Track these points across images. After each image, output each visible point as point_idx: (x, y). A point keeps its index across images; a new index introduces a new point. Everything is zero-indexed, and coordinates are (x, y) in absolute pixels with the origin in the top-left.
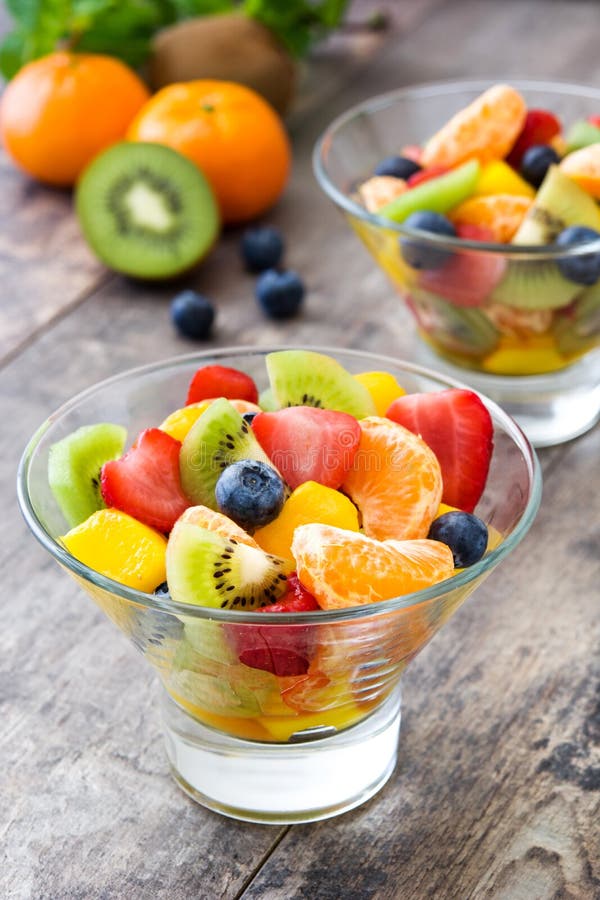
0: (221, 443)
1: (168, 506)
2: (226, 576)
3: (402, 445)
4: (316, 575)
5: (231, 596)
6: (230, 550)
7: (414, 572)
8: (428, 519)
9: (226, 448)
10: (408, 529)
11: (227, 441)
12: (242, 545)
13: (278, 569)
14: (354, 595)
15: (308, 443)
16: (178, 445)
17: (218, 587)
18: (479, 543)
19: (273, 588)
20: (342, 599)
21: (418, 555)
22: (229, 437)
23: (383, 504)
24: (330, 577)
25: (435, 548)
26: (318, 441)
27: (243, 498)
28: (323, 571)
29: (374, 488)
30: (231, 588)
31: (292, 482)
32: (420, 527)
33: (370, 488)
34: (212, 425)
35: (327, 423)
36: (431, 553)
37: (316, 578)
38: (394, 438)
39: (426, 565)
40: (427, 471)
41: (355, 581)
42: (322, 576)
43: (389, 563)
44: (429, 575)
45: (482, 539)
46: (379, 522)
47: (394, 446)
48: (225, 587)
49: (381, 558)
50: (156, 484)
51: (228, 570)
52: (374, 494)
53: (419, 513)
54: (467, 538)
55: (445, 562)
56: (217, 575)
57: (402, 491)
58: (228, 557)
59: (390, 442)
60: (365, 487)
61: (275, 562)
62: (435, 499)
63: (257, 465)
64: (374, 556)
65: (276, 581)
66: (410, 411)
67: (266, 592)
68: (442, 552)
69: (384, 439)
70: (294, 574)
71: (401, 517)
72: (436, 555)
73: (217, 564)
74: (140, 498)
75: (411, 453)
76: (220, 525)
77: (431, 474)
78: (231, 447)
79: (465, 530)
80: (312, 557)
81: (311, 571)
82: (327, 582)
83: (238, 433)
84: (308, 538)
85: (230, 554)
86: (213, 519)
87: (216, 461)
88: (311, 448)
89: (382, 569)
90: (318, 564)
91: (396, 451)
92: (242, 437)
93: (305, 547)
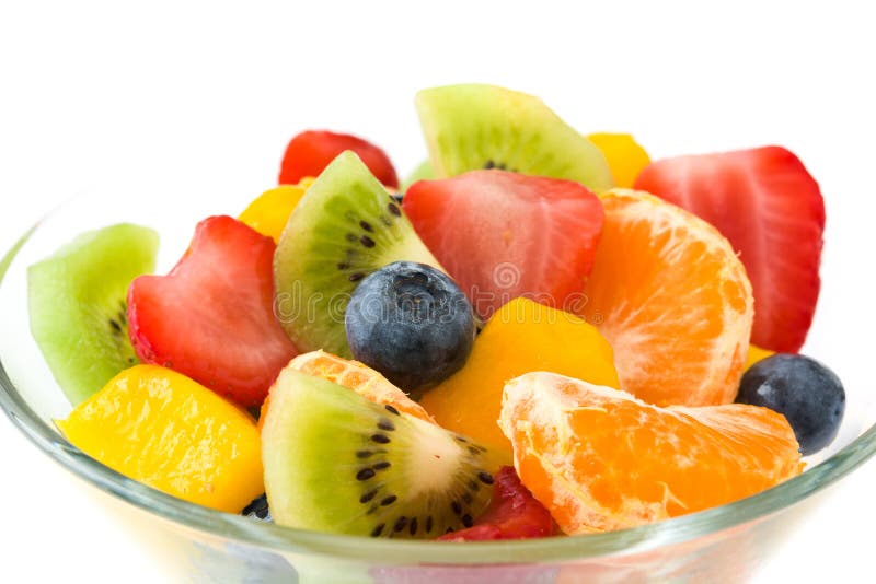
0: (351, 237)
2: (382, 477)
3: (681, 233)
4: (558, 466)
5: (389, 515)
6: (387, 426)
8: (739, 367)
9: (361, 248)
10: (706, 385)
11: (360, 233)
12: (409, 417)
13: (478, 461)
15: (507, 233)
16: (270, 245)
17: (364, 499)
18: (832, 410)
19: (468, 499)
20: (607, 512)
21: (734, 430)
22: (366, 226)
23: (653, 342)
24: (583, 468)
25: (761, 419)
26: (525, 230)
27: (399, 332)
28: (569, 459)
29: (634, 314)
30: (390, 500)
32: (726, 382)
33: (625, 314)
34: (335, 204)
35: (542, 198)
36: (757, 426)
37: (554, 472)
38: (664, 224)
41: (634, 476)
42: (569, 468)
43: (695, 443)
45: (838, 404)
46: (646, 376)
47: (666, 237)
48: (377, 500)
49: (677, 434)
50: (229, 318)
51: (384, 466)
52: (632, 325)
53: (723, 355)
54: (811, 401)
55: (783, 442)
56: (364, 475)
57: (688, 317)
58: (385, 440)
59: (657, 231)
60: (613, 316)
63: (420, 270)
64: (663, 430)
65: (475, 486)
66: (675, 184)
67: (456, 508)
68: (775, 426)
69: (644, 226)
70: (510, 470)
71: (691, 365)
72: (767, 433)
73: (362, 455)
74: (202, 341)
75: (699, 247)
76: (359, 382)
78: (369, 243)
79: (807, 386)
80: (548, 433)
81: (546, 462)
82: (579, 480)
83: (382, 218)
84: (535, 398)
85: (389, 434)
86: (345, 373)
87: (342, 272)
88: (514, 244)
89: (685, 453)
90: (559, 446)
91: (669, 245)
92: (388, 224)
93: (532, 415)
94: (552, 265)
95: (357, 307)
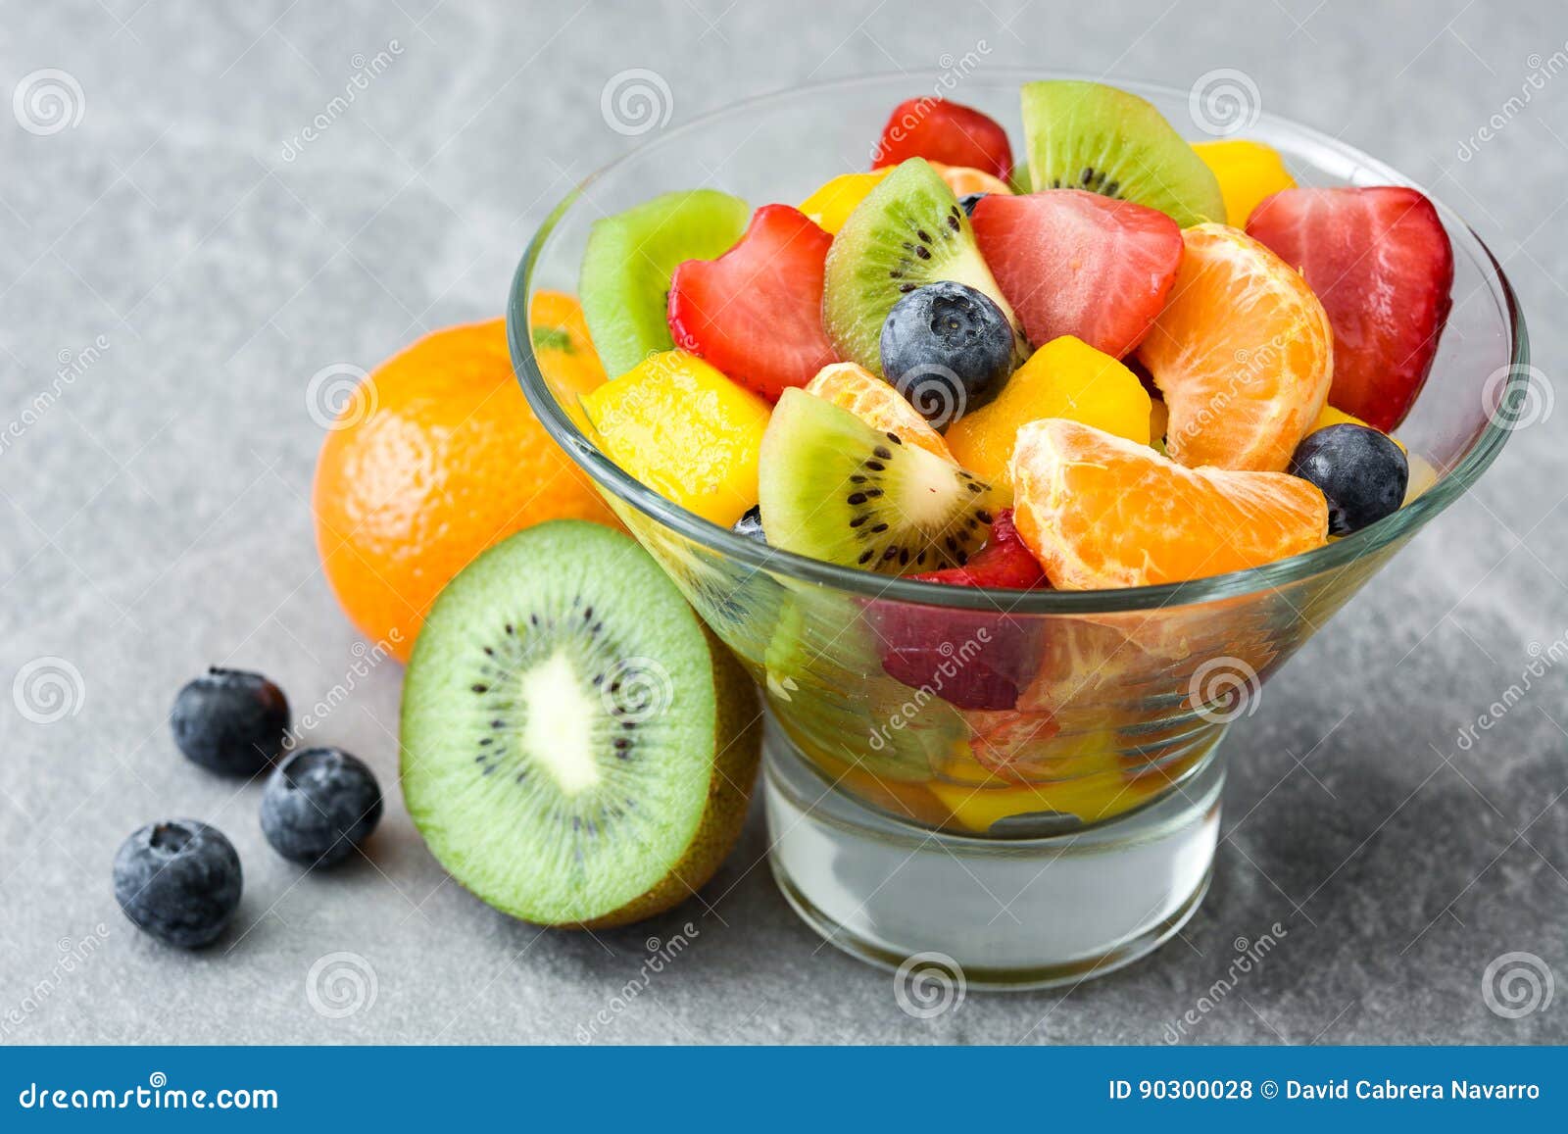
0: (908, 246)
1: (793, 357)
2: (874, 504)
3: (1260, 280)
4: (1046, 519)
5: (880, 542)
6: (883, 454)
7: (1236, 535)
8: (1293, 434)
9: (915, 257)
10: (1251, 448)
11: (918, 242)
12: (913, 448)
13: (978, 500)
14: (1113, 566)
15: (1076, 260)
16: (828, 240)
17: (854, 524)
18: (1386, 490)
19: (964, 536)
20: (1089, 571)
21: (1253, 500)
22: (924, 236)
23: (1208, 394)
24: (1072, 526)
25: (1295, 491)
26: (1095, 262)
28: (1060, 512)
29: (1197, 362)
30: (882, 528)
31: (1032, 334)
32: (1278, 448)
33: (1189, 361)
34: (895, 210)
35: (1121, 228)
36: (1284, 500)
37: (1043, 524)
38: (1244, 270)
39: (1268, 522)
40: (1301, 340)
41: (1118, 538)
42: (1057, 522)
43: (1191, 511)
44: (1270, 542)
45: (1393, 484)
47: (1245, 281)
48: (868, 525)
49: (1178, 500)
50: (775, 313)
51: (876, 493)
52: (1195, 373)
53: (1272, 418)
54: (1361, 479)
55: (1309, 523)
56: (856, 499)
58: (877, 467)
59: (1237, 275)
60: (1180, 360)
61: (972, 487)
62: (1310, 397)
63: (964, 294)
64: (1165, 494)
65: (972, 524)
66: (1295, 221)
67: (950, 543)
68: (1308, 501)
69: (1226, 267)
70: (1008, 514)
71: (1240, 425)
72: (1292, 506)
73: (857, 479)
74: (741, 337)
75: (1271, 299)
76: (878, 402)
77: (1309, 346)
78: (925, 255)
79: (1361, 461)
80: (1041, 486)
81: (1038, 512)
82: (1065, 536)
83: (941, 230)
84: (1039, 446)
85: (884, 462)
86: (867, 391)
87: (893, 280)
88: (1081, 273)
89: (1174, 522)
90: (1051, 500)
91: (1246, 292)
92: (948, 238)
93: (1033, 462)
94: (1118, 300)
95: (892, 323)
